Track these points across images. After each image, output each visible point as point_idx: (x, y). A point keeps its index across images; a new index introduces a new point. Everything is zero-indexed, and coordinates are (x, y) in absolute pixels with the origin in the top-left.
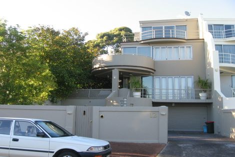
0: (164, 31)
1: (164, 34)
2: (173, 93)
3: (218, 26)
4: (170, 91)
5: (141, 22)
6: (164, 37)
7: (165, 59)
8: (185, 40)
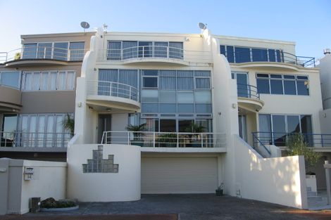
0: (53, 49)
1: (52, 54)
2: (45, 138)
3: (130, 44)
4: (41, 136)
5: (23, 37)
6: (52, 58)
7: (37, 89)
8: (66, 62)
